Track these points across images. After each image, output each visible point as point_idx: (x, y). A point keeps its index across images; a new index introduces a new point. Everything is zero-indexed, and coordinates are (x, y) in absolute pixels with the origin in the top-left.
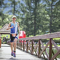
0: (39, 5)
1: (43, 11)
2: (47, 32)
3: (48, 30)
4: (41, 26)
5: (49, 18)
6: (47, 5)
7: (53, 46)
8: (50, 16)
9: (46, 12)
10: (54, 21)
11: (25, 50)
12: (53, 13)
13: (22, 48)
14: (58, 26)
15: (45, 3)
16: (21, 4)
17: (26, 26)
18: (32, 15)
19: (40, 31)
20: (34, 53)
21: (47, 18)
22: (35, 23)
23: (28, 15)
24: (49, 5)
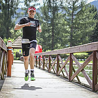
0: (57, 15)
1: (62, 21)
2: (67, 46)
3: (69, 44)
4: (60, 39)
5: (70, 30)
6: (67, 15)
7: (74, 63)
8: (71, 28)
9: (66, 22)
10: (75, 33)
11: (42, 67)
12: (74, 24)
13: (38, 65)
14: (79, 39)
15: (64, 12)
16: (37, 13)
17: (42, 39)
18: (49, 26)
19: (59, 45)
20: (52, 70)
21: (67, 29)
22: (53, 35)
23: (44, 26)
24: (69, 14)
